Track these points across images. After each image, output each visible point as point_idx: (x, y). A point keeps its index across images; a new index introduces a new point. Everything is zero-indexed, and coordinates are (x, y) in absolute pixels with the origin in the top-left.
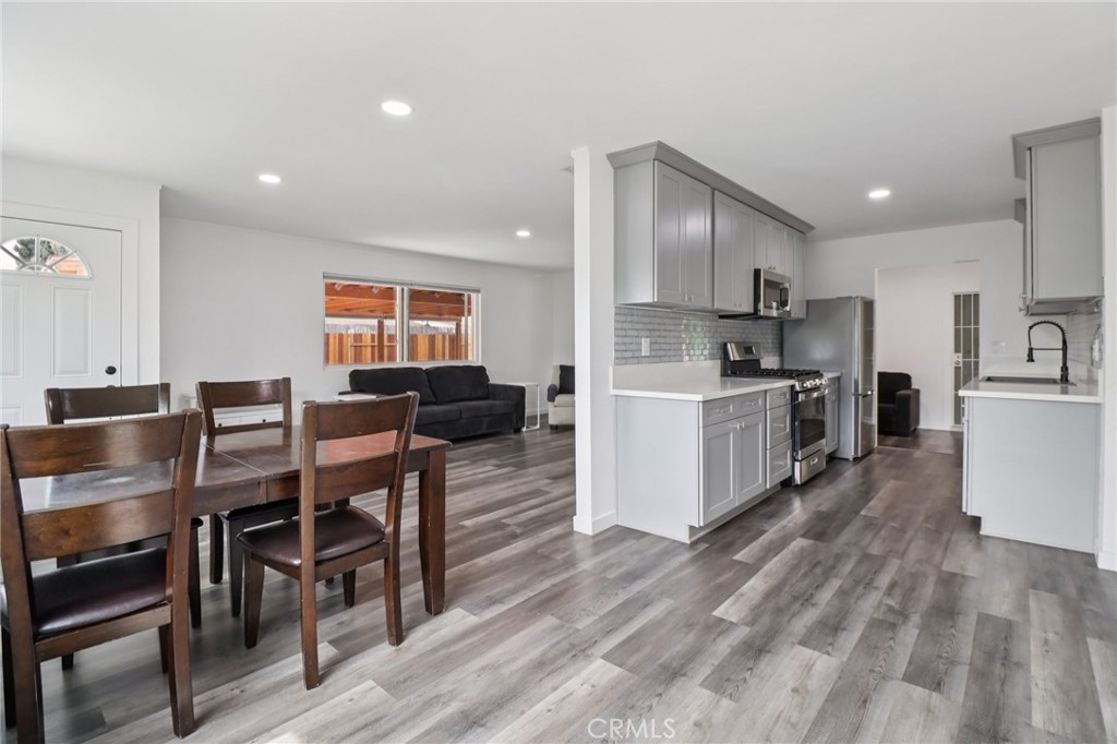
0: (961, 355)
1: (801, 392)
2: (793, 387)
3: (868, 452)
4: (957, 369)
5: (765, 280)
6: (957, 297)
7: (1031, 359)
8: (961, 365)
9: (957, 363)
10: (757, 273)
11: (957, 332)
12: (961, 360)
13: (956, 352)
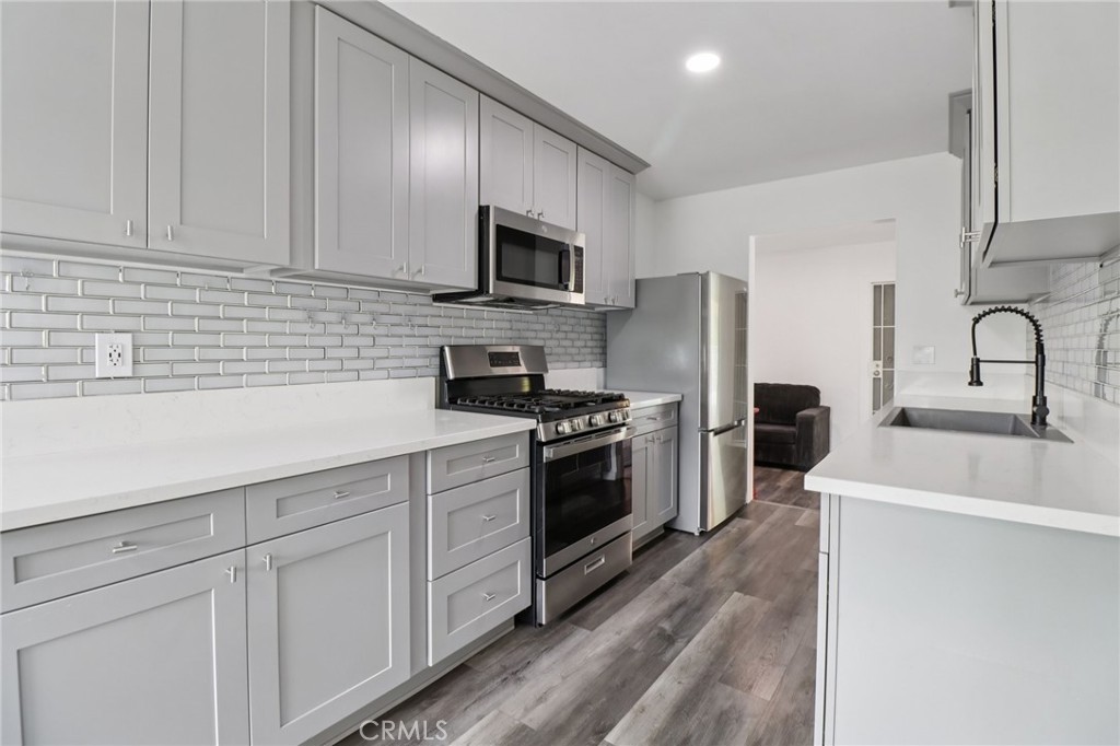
0: (881, 363)
1: (548, 443)
2: (533, 433)
3: (738, 511)
4: (876, 381)
5: (499, 228)
6: (877, 288)
7: (976, 380)
8: (881, 376)
9: (877, 373)
10: (483, 212)
11: (876, 333)
12: (881, 369)
13: (875, 359)
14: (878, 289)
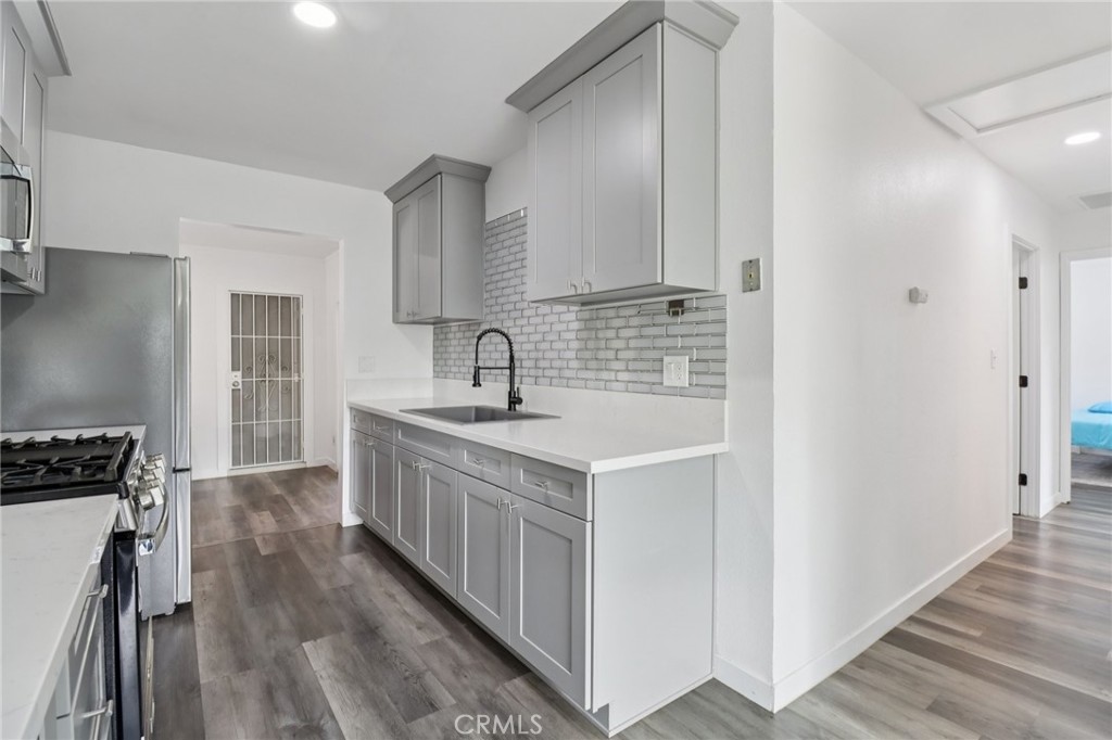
0: (239, 374)
4: (235, 391)
6: (234, 296)
7: (477, 383)
8: (240, 387)
9: (236, 384)
11: (234, 342)
12: (240, 381)
13: (233, 369)
14: (235, 298)
